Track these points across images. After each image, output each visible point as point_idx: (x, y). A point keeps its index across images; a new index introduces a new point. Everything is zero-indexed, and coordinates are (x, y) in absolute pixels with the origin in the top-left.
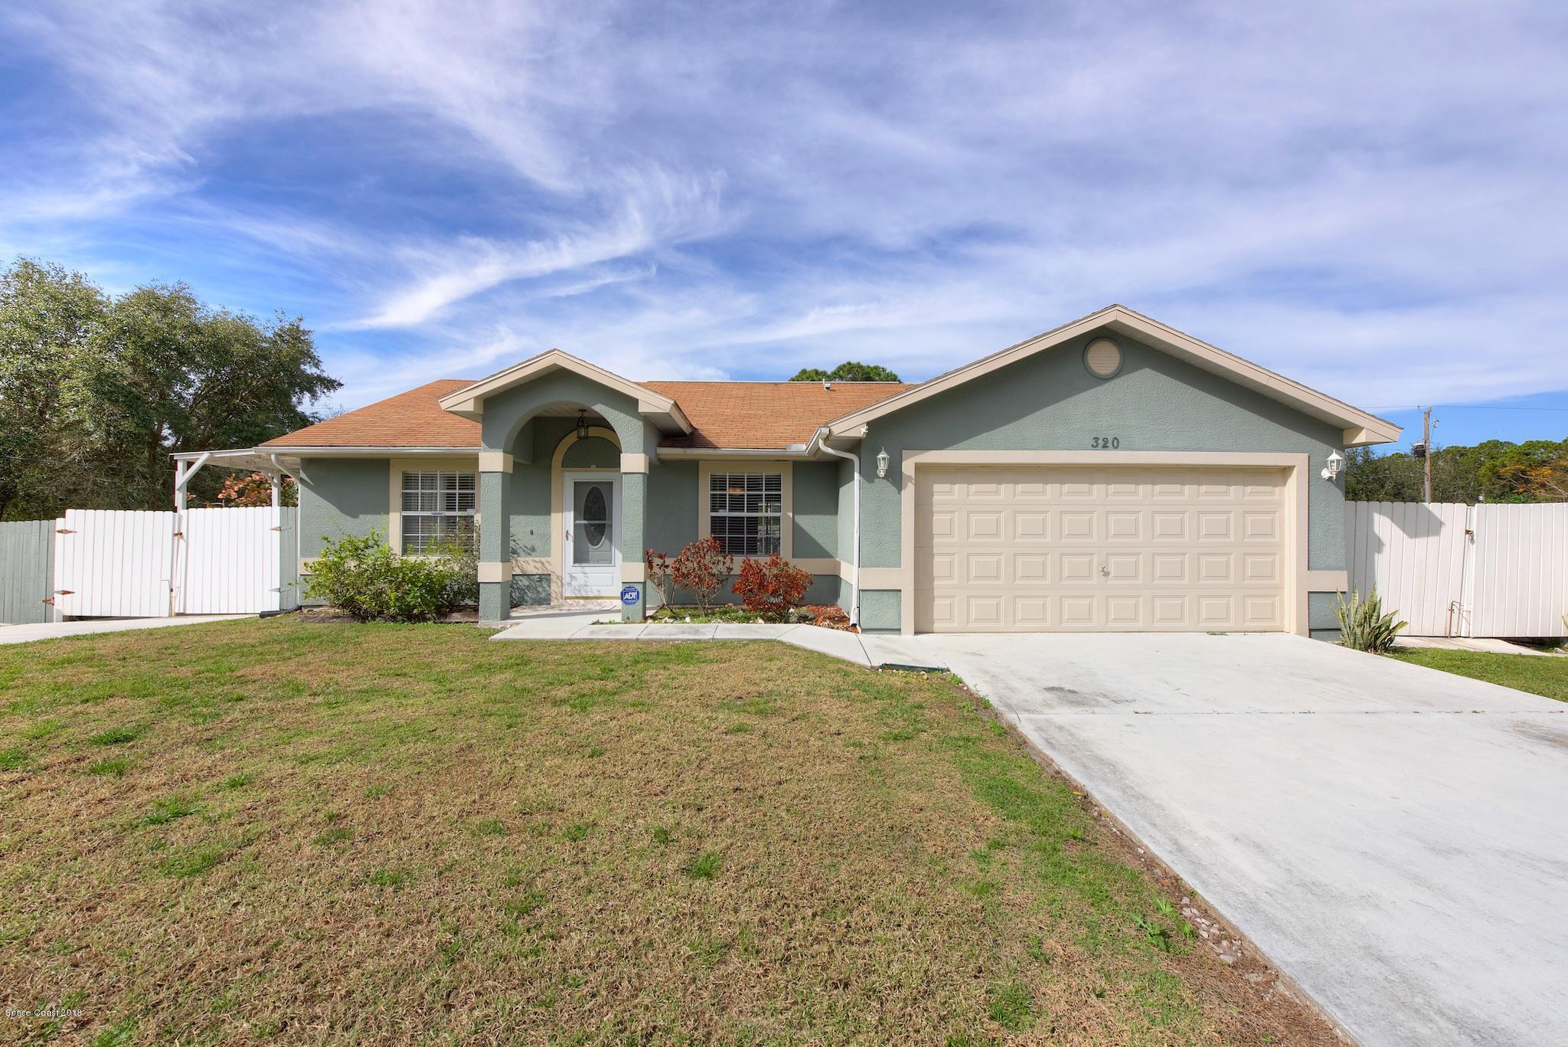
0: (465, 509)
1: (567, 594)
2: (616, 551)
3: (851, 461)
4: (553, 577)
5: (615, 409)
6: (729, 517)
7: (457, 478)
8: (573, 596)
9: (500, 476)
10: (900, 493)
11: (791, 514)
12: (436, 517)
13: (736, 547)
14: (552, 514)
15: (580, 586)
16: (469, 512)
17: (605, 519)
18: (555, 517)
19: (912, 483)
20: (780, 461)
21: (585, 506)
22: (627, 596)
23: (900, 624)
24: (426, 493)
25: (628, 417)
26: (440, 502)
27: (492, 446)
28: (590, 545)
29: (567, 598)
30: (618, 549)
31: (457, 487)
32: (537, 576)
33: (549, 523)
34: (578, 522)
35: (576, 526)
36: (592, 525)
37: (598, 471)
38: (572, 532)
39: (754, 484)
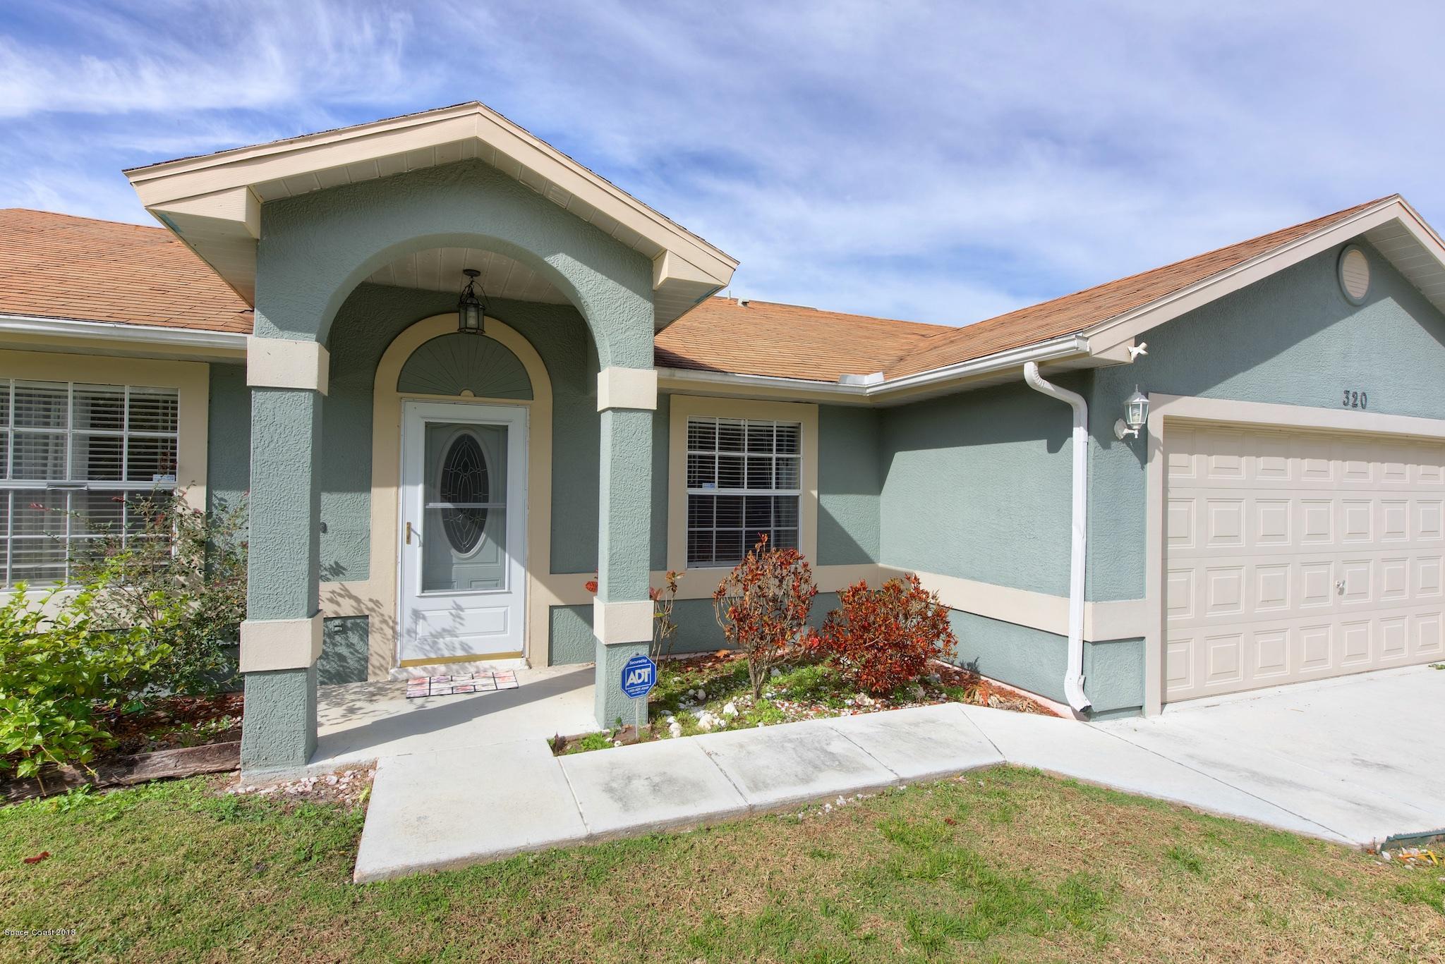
0: (147, 476)
1: (409, 654)
2: (514, 563)
3: (1067, 408)
4: (374, 620)
5: (597, 270)
6: (718, 497)
7: (127, 403)
8: (423, 657)
9: (308, 400)
10: (1143, 468)
11: (815, 493)
12: (60, 492)
13: (729, 550)
14: (373, 490)
15: (437, 636)
16: (159, 482)
17: (486, 500)
18: (381, 497)
19: (1160, 450)
20: (798, 401)
21: (445, 472)
22: (633, 679)
23: (1143, 697)
24: (28, 436)
25: (624, 289)
26: (71, 458)
27: (286, 323)
28: (454, 551)
29: (404, 665)
30: (517, 560)
31: (126, 423)
32: (337, 622)
33: (366, 509)
34: (431, 505)
35: (428, 514)
36: (461, 510)
37: (478, 404)
38: (418, 526)
39: (760, 440)
